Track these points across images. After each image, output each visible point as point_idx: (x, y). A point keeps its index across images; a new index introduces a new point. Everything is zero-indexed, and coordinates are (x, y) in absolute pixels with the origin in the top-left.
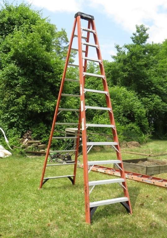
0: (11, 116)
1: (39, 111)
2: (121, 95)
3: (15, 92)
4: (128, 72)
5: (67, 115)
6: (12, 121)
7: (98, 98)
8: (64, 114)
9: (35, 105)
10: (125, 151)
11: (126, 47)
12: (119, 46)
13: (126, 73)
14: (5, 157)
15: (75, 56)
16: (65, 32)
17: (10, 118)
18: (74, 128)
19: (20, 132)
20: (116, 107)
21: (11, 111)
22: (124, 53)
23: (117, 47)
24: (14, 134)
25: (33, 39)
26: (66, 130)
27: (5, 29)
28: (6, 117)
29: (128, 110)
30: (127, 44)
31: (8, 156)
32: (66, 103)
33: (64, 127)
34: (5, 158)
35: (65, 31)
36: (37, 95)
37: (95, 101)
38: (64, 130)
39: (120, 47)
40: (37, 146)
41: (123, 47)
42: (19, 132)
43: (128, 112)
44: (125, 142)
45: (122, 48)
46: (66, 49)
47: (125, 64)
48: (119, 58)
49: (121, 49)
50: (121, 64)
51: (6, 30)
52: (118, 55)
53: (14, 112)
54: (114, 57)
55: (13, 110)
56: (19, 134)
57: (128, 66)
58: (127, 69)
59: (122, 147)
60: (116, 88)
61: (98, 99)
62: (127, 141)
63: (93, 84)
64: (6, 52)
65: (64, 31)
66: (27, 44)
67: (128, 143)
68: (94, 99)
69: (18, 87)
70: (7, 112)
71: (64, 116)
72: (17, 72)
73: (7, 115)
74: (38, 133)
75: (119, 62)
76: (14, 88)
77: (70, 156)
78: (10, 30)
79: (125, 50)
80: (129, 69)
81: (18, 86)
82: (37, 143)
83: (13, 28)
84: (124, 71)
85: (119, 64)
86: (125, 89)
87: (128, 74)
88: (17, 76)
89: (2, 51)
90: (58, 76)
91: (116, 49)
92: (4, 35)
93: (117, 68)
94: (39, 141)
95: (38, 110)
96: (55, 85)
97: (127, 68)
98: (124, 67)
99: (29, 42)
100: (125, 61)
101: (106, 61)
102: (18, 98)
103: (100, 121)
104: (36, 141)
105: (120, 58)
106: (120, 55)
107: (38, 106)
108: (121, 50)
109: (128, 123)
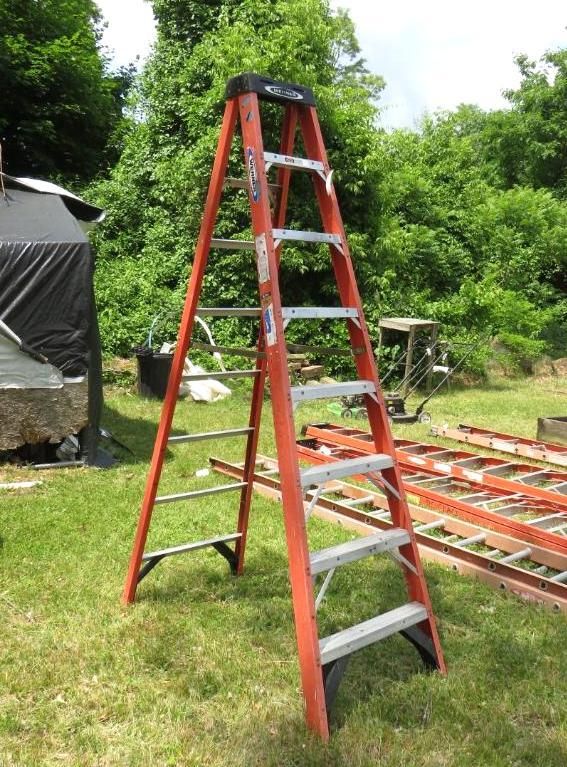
0: (221, 283)
1: (303, 269)
2: (540, 214)
3: (233, 210)
4: (556, 143)
5: (385, 280)
6: (223, 296)
7: (464, 225)
8: (374, 278)
9: (292, 250)
10: (552, 388)
11: (550, 59)
12: (525, 59)
13: (549, 145)
14: (215, 400)
15: (379, 94)
16: (349, 20)
17: (217, 288)
18: (402, 317)
19: (248, 327)
20: (518, 254)
21: (223, 268)
22: (544, 80)
23: (521, 62)
24: (233, 335)
25: (283, 47)
26: (381, 324)
27: (193, 18)
28: (208, 285)
29: (554, 263)
30: (554, 50)
31: (220, 397)
32: (380, 242)
33: (375, 314)
34: (215, 404)
35: (349, 16)
36: (296, 221)
37: (455, 234)
38: (376, 322)
39: (530, 61)
40: (299, 371)
41: (542, 60)
42: (245, 329)
43: (554, 268)
44: (546, 358)
45: (538, 65)
46: (350, 74)
47: (546, 116)
48: (527, 96)
49: (533, 66)
50: (536, 117)
51: (194, 22)
52: (525, 87)
53: (231, 272)
54: (509, 95)
55: (228, 265)
56: (247, 334)
57: (557, 121)
58: (555, 134)
59: (540, 375)
60: (523, 193)
61: (463, 229)
62: (555, 357)
63: (446, 180)
64: (199, 93)
65: (346, 17)
66: (266, 64)
67: (557, 361)
68: (453, 228)
69: (241, 196)
70: (211, 271)
71: (376, 281)
72: (237, 152)
73: (210, 279)
74: (299, 331)
75: (527, 108)
76: (230, 200)
77: (400, 400)
78: (207, 23)
79: (548, 69)
80: (561, 132)
81: (240, 192)
82: (297, 360)
83: (217, 14)
84: (544, 138)
85: (530, 117)
86: (549, 195)
87: (556, 149)
88: (237, 164)
89: (187, 88)
90: (359, 161)
91: (518, 68)
92: (189, 40)
93: (522, 128)
94: (302, 356)
95: (299, 266)
96: (348, 189)
97: (552, 130)
98: (544, 125)
99: (272, 55)
100: (547, 108)
101: (471, 107)
102: (241, 231)
103: (480, 295)
104: (296, 356)
105: (531, 95)
106: (530, 87)
107: (299, 253)
108: (535, 71)
109: (552, 302)
